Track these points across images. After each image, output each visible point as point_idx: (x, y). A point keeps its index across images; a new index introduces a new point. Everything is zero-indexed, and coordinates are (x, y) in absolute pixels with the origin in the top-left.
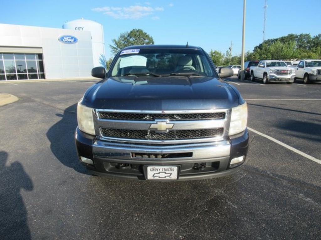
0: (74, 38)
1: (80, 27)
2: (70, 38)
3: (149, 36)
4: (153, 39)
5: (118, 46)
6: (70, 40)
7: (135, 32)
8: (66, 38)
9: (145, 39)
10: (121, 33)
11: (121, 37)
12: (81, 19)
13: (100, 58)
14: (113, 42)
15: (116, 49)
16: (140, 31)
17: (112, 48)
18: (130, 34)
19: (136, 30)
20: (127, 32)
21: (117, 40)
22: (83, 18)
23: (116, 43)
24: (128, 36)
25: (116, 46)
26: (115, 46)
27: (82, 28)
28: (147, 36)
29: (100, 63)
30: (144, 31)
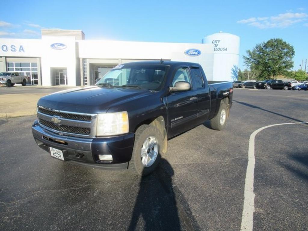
0: (197, 51)
1: (217, 40)
2: (195, 51)
3: (289, 46)
4: (294, 48)
5: (251, 57)
6: (194, 53)
7: (272, 42)
8: (191, 51)
9: (283, 49)
10: (257, 44)
11: (257, 48)
12: (220, 32)
13: (232, 68)
14: (247, 53)
15: (249, 60)
16: (279, 41)
17: (246, 59)
18: (266, 44)
19: (274, 39)
20: (264, 42)
21: (251, 51)
22: (221, 32)
23: (250, 54)
24: (264, 46)
25: (250, 56)
26: (248, 57)
27: (219, 41)
28: (286, 45)
29: (231, 73)
30: (284, 41)
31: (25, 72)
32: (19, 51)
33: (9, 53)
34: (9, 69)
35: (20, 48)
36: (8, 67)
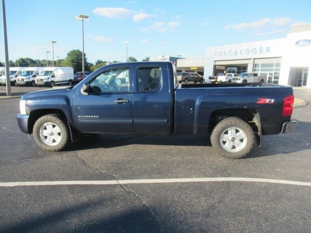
31: (268, 72)
32: (266, 52)
33: (258, 55)
34: (256, 70)
35: (267, 49)
36: (255, 68)
